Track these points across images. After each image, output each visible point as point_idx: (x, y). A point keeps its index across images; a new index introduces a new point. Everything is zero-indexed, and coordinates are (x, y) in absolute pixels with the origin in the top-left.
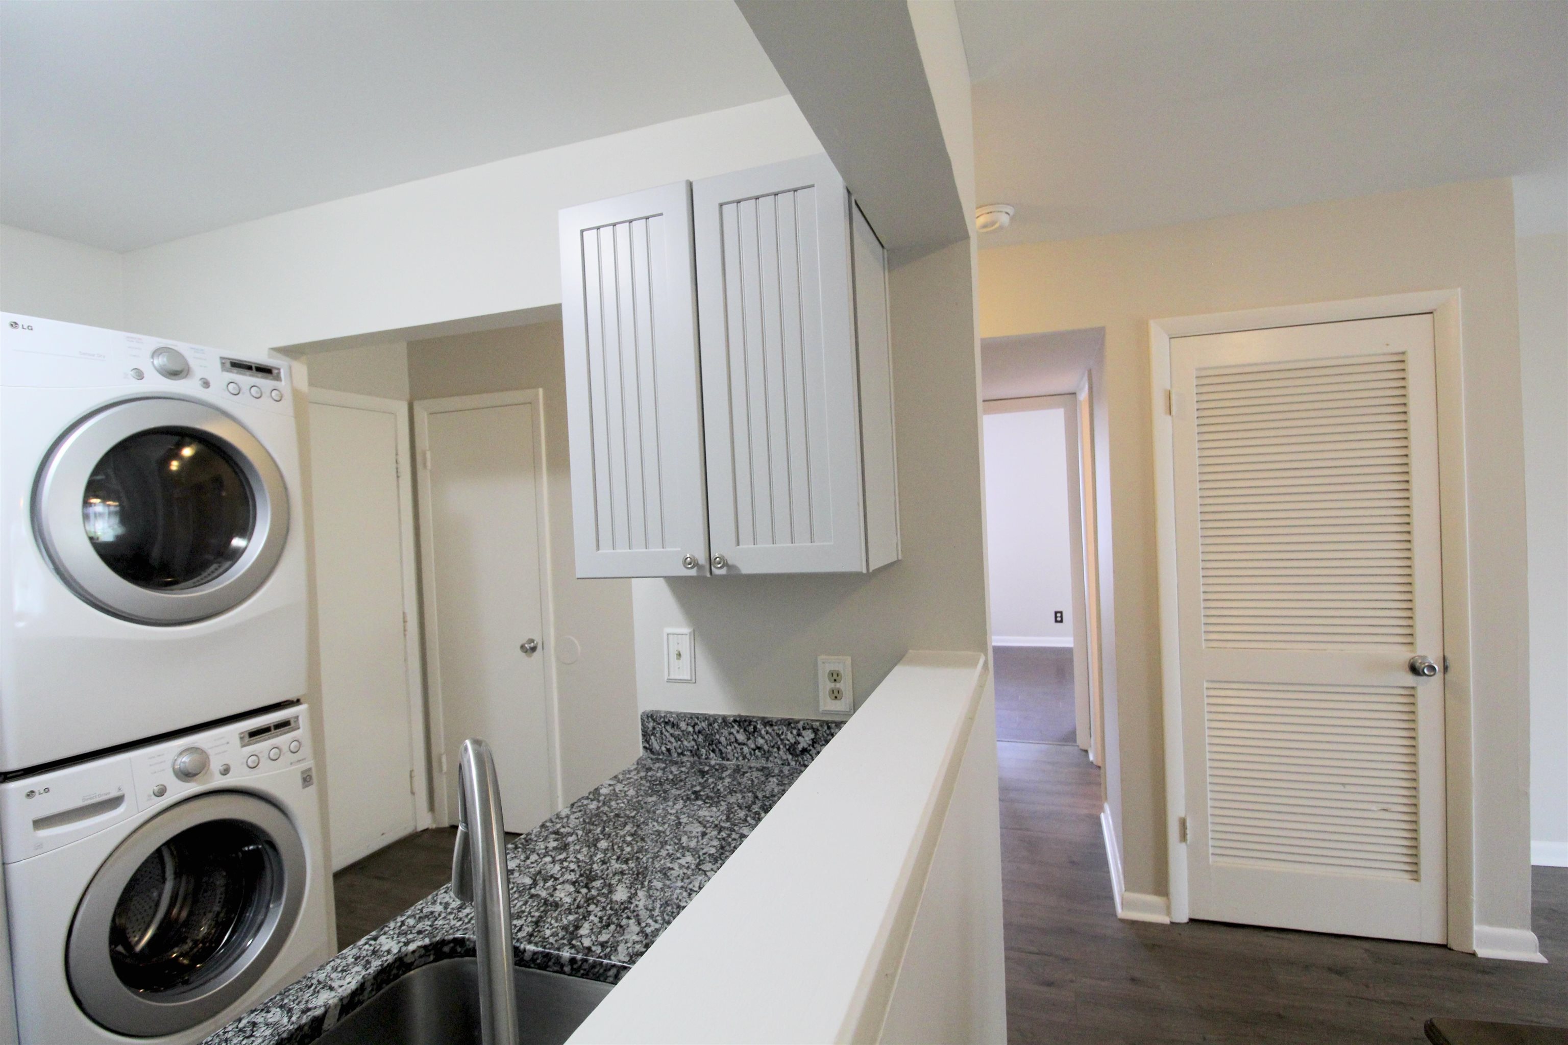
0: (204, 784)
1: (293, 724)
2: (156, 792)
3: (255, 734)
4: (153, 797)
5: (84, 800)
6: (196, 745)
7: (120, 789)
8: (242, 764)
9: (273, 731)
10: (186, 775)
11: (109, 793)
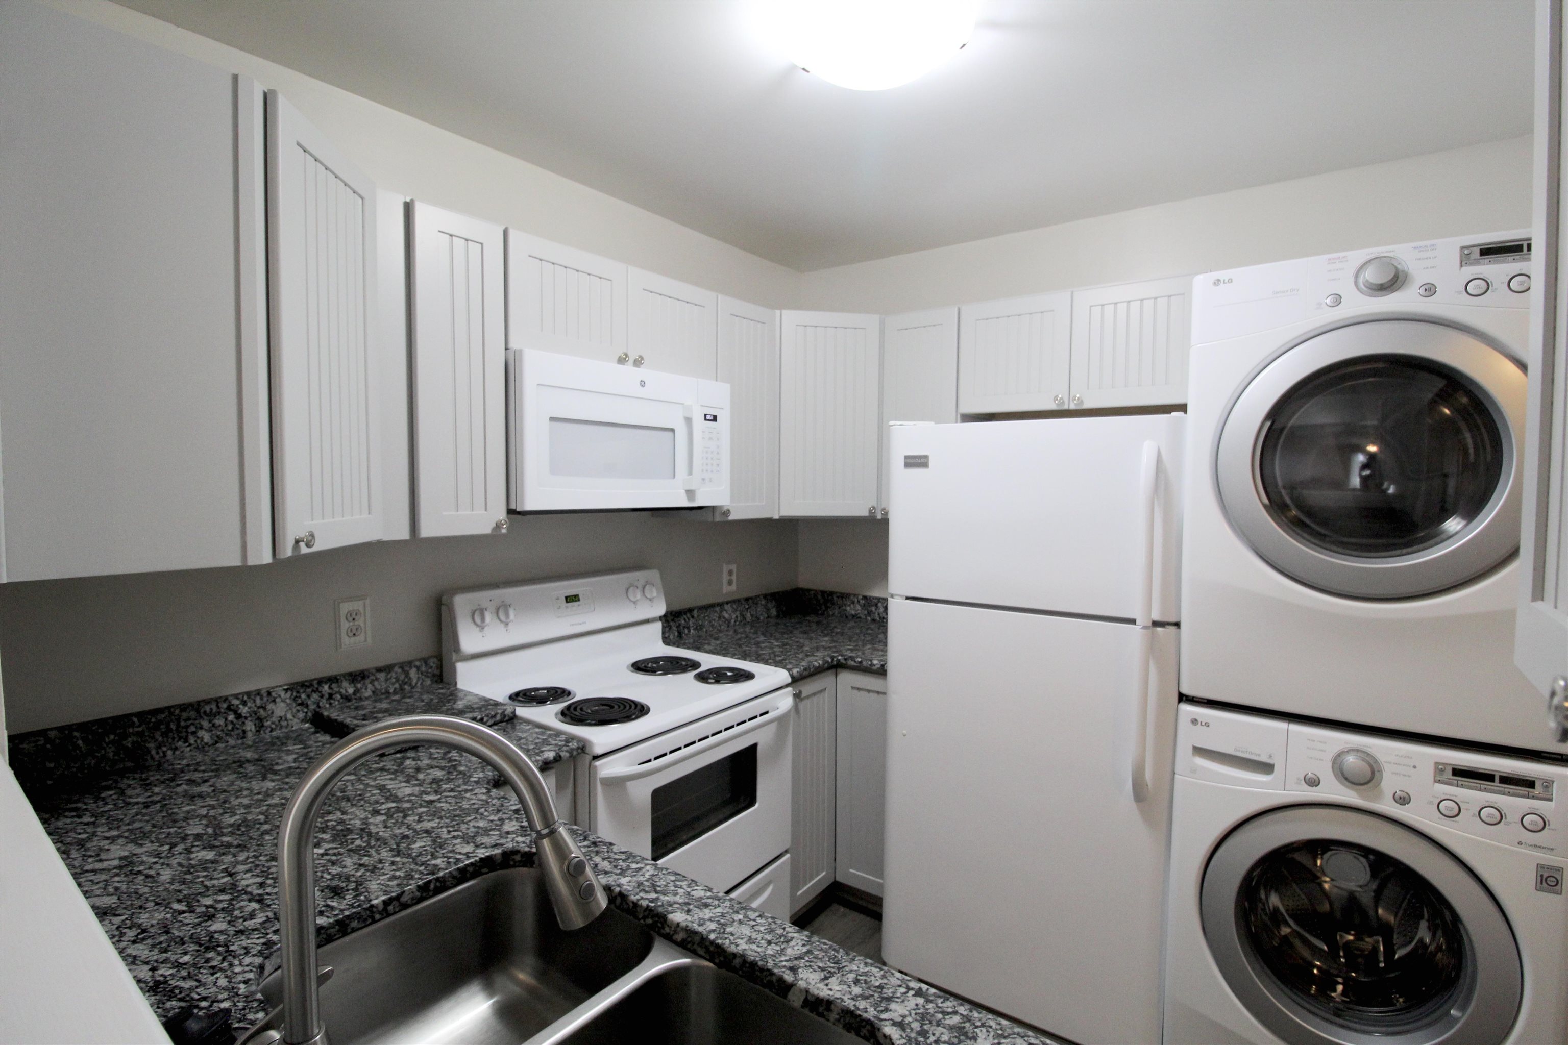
0: (1368, 800)
1: (1538, 790)
2: (1307, 777)
3: (1462, 773)
4: (1303, 782)
5: (1236, 750)
6: (1369, 750)
7: (1270, 756)
8: (1431, 803)
9: (1497, 783)
10: (1346, 778)
11: (1259, 755)
